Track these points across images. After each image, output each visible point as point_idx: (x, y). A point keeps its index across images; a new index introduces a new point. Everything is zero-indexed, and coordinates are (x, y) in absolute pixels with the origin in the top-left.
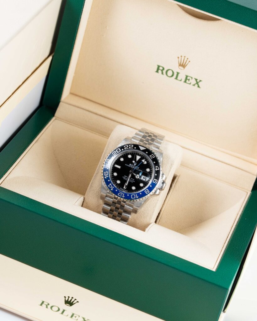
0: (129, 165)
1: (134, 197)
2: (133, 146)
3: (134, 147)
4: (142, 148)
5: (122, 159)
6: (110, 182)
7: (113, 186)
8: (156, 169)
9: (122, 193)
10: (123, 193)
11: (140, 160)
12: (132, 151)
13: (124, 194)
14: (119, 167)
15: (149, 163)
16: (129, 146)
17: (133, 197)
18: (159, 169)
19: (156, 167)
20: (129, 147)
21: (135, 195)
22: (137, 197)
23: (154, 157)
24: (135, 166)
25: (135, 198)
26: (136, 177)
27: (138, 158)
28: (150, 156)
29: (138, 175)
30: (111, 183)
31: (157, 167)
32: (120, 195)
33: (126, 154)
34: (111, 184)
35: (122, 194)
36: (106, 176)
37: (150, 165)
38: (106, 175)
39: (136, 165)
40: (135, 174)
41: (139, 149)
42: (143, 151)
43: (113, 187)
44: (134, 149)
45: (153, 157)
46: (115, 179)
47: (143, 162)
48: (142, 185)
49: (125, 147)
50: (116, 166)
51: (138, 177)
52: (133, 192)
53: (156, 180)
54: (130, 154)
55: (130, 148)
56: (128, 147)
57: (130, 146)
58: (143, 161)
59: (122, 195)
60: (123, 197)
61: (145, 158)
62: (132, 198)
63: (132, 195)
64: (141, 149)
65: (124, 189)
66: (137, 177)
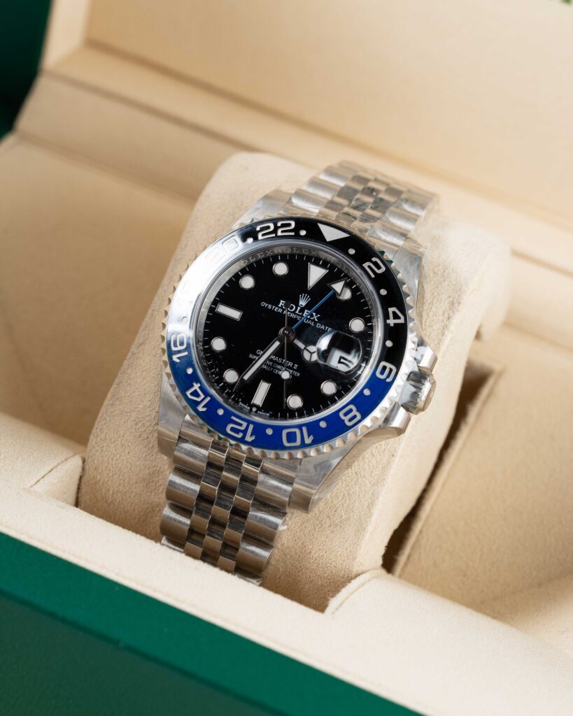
0: (277, 306)
1: (295, 441)
2: (293, 224)
3: (296, 230)
4: (330, 234)
5: (248, 282)
6: (194, 377)
7: (206, 394)
8: (391, 322)
9: (245, 424)
10: (249, 422)
11: (324, 283)
12: (292, 247)
13: (251, 427)
14: (235, 314)
15: (362, 296)
16: (279, 224)
17: (291, 437)
18: (402, 321)
19: (391, 310)
20: (276, 228)
21: (297, 431)
22: (308, 440)
23: (383, 269)
24: (302, 310)
25: (298, 442)
26: (306, 356)
27: (315, 274)
28: (366, 265)
29: (312, 348)
30: (198, 381)
31: (394, 313)
32: (237, 431)
33: (266, 259)
34: (196, 386)
35: (242, 428)
36: (179, 352)
37: (365, 304)
38: (180, 348)
39: (308, 307)
40: (301, 345)
41: (319, 237)
42: (336, 244)
43: (208, 399)
44: (297, 236)
45: (379, 267)
46: (215, 363)
47: (335, 292)
48: (328, 388)
49: (262, 229)
50: (223, 310)
51: (315, 357)
52: (292, 417)
53: (389, 365)
54: (284, 258)
55: (279, 233)
56: (275, 231)
57: (283, 226)
58: (338, 287)
59: (245, 432)
60: (249, 438)
61: (346, 276)
62: (286, 444)
63: (284, 432)
64: (329, 238)
65: (254, 405)
66: (311, 354)
